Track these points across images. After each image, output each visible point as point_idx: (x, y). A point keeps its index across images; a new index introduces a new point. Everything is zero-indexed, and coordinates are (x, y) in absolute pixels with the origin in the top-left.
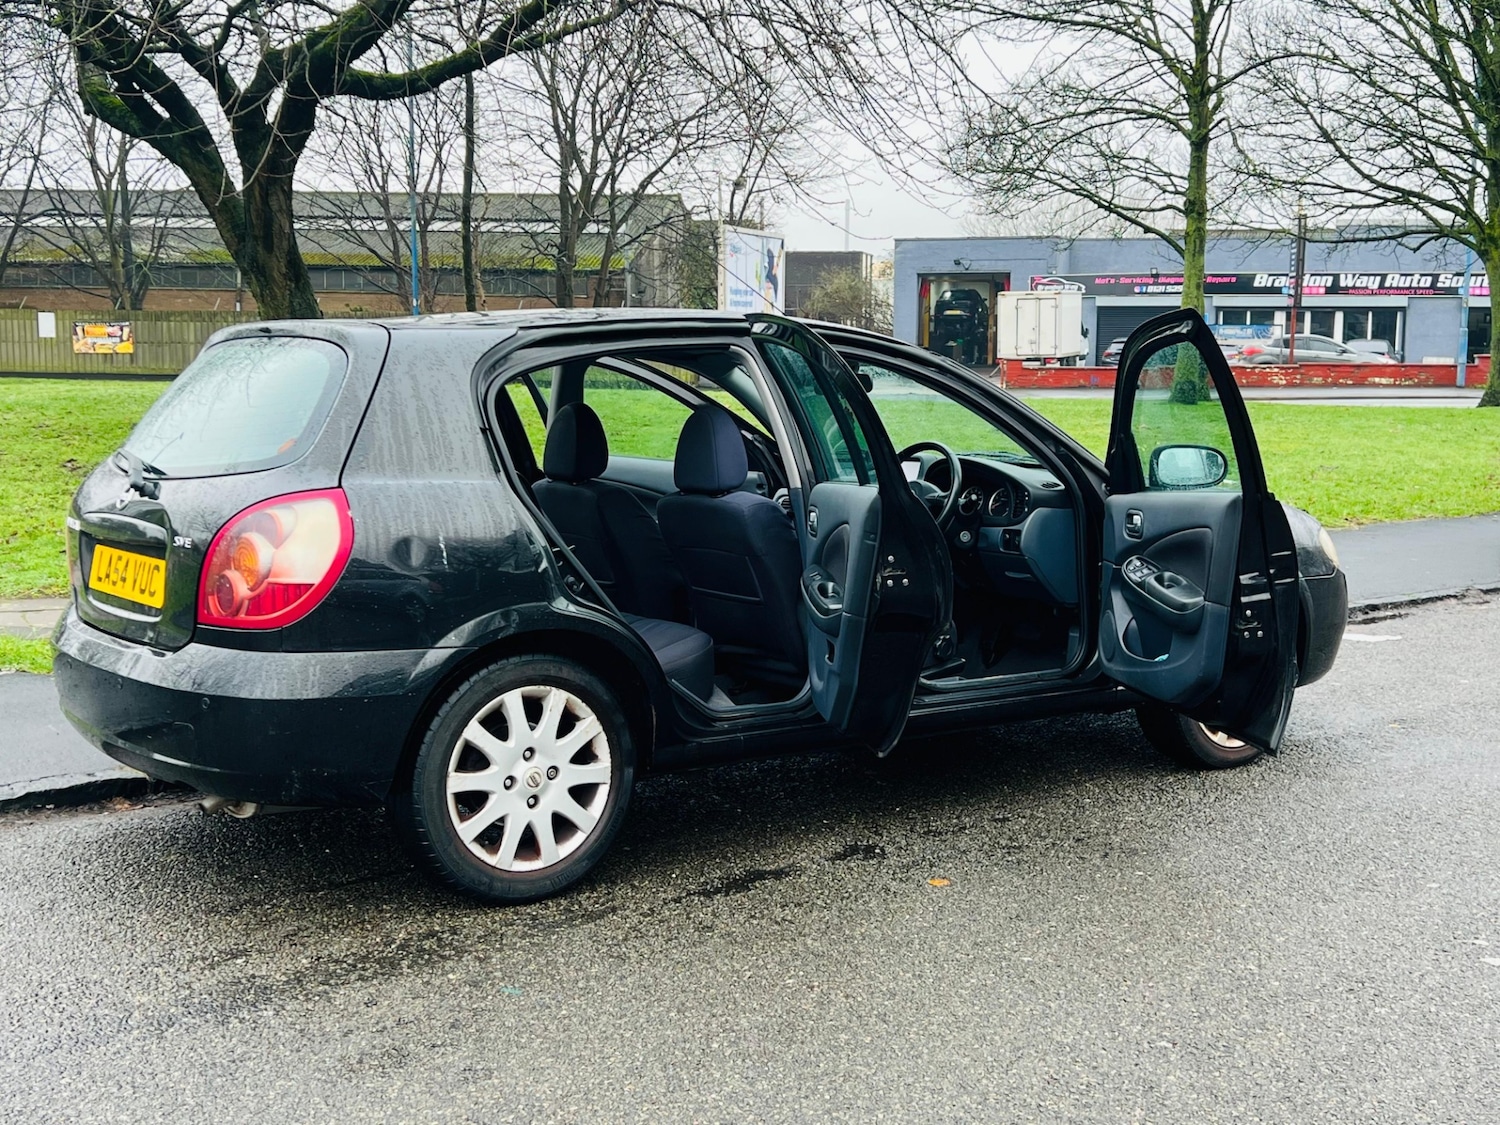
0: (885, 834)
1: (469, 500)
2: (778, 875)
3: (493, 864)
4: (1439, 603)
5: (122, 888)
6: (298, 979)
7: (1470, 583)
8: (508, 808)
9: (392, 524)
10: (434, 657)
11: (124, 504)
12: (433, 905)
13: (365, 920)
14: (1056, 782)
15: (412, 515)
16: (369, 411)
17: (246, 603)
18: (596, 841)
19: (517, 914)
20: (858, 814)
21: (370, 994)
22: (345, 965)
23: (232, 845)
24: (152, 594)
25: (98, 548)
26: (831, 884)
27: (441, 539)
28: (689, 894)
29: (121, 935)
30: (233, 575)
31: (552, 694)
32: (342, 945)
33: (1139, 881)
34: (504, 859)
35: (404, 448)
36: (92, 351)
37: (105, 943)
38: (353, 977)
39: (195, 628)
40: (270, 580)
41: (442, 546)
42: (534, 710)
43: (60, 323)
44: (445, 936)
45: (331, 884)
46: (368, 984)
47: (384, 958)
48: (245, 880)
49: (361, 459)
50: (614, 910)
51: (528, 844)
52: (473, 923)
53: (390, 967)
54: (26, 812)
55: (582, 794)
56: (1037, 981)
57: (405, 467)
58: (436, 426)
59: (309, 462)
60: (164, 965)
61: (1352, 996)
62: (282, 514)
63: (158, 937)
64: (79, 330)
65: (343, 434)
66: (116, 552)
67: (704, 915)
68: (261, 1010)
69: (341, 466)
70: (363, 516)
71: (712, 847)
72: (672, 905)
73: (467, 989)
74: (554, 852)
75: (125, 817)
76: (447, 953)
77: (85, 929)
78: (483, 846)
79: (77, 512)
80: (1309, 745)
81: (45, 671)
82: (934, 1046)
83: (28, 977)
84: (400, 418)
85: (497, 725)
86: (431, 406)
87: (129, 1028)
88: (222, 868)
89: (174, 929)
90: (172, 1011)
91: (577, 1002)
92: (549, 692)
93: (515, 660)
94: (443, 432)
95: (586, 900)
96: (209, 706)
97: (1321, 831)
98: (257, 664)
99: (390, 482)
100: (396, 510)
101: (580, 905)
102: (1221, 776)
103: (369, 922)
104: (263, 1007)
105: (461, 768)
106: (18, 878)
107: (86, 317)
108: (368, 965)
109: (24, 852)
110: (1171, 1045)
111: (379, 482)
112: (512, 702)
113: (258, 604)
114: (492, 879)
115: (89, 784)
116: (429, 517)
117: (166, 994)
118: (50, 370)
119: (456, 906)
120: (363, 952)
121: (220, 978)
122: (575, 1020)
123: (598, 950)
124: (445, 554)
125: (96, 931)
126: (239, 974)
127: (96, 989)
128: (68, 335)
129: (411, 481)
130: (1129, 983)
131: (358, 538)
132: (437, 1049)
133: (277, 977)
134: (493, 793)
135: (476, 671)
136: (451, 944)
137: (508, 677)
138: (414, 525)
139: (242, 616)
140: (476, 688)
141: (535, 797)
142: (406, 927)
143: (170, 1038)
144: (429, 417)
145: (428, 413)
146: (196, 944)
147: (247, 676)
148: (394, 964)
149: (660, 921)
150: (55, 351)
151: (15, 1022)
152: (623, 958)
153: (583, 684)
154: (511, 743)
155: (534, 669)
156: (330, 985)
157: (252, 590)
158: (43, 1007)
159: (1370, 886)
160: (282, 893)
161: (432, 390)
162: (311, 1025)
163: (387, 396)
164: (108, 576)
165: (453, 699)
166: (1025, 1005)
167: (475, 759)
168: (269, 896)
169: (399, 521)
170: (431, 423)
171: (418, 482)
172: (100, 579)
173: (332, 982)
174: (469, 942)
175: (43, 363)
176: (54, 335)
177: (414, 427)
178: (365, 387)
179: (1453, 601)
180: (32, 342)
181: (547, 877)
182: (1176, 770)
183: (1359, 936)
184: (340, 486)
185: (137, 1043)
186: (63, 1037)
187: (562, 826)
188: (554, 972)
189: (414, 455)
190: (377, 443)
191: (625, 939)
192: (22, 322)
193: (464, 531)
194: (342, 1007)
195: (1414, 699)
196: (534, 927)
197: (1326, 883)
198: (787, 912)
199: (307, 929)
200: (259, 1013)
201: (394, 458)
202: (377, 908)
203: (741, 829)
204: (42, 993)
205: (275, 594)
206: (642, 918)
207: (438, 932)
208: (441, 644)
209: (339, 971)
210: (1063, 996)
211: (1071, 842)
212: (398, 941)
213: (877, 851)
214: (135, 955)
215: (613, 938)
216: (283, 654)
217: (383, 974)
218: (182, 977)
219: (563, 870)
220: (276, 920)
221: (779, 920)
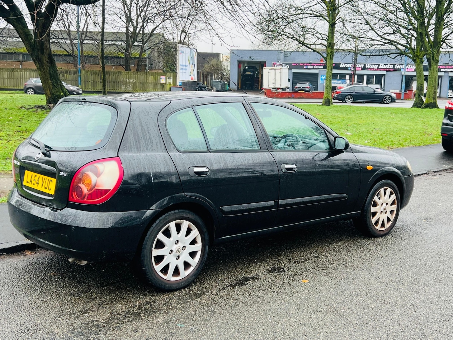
0: (282, 263)
1: (159, 160)
2: (253, 279)
3: (166, 279)
4: (422, 176)
5: (38, 286)
6: (108, 321)
7: (430, 169)
8: (170, 260)
9: (136, 169)
10: (149, 212)
11: (38, 159)
12: (145, 291)
13: (124, 298)
14: (329, 243)
15: (142, 166)
16: (126, 130)
17: (87, 195)
18: (197, 270)
19: (173, 295)
20: (271, 255)
21: (134, 327)
22: (122, 316)
23: (71, 269)
24: (50, 190)
25: (26, 172)
26: (271, 282)
27: (151, 174)
28: (227, 286)
29: (43, 305)
30: (81, 185)
31: (184, 222)
32: (119, 308)
33: (367, 280)
34: (169, 277)
35: (138, 143)
37: (39, 308)
38: (126, 320)
39: (68, 203)
40: (96, 188)
41: (152, 176)
42: (178, 228)
44: (152, 304)
45: (108, 284)
46: (132, 323)
47: (135, 312)
48: (79, 282)
49: (124, 147)
50: (204, 293)
51: (176, 272)
52: (161, 299)
53: (137, 316)
55: (193, 254)
56: (349, 319)
57: (138, 150)
58: (148, 135)
59: (107, 148)
60: (61, 317)
61: (447, 322)
62: (100, 166)
63: (56, 305)
65: (118, 138)
66: (34, 174)
67: (234, 294)
69: (118, 149)
70: (126, 166)
71: (229, 268)
72: (223, 291)
73: (166, 325)
74: (184, 274)
75: (29, 258)
76: (155, 310)
77: (30, 303)
78: (162, 273)
79: (16, 158)
83: (16, 322)
84: (136, 133)
85: (167, 233)
86: (146, 128)
88: (70, 277)
89: (61, 302)
90: (69, 335)
91: (203, 329)
92: (183, 222)
93: (173, 212)
94: (150, 137)
95: (194, 289)
96: (74, 230)
97: (416, 260)
98: (91, 216)
99: (134, 155)
100: (137, 164)
101: (193, 291)
102: (379, 240)
103: (126, 299)
104: (99, 333)
105: (156, 248)
106: (2, 282)
108: (130, 316)
111: (130, 154)
112: (172, 225)
113: (91, 196)
114: (165, 284)
115: (18, 246)
116: (147, 166)
117: (65, 328)
119: (152, 292)
120: (127, 310)
121: (82, 322)
122: (205, 337)
123: (204, 309)
124: (152, 179)
125: (34, 303)
126: (88, 320)
127: (41, 327)
129: (140, 154)
130: (377, 319)
131: (125, 174)
133: (101, 321)
134: (166, 255)
135: (161, 216)
136: (155, 307)
137: (171, 218)
138: (143, 169)
139: (85, 200)
140: (161, 222)
141: (179, 256)
142: (138, 300)
145: (145, 131)
146: (70, 308)
147: (88, 220)
148: (139, 315)
149: (221, 297)
152: (213, 312)
153: (194, 219)
154: (171, 239)
155: (179, 215)
156: (120, 324)
157: (88, 191)
158: (24, 334)
159: (439, 281)
160: (93, 287)
161: (145, 123)
163: (132, 125)
164: (31, 181)
165: (154, 225)
166: (348, 328)
167: (160, 245)
168: (89, 289)
169: (138, 168)
170: (146, 134)
171: (143, 154)
172: (28, 182)
173: (120, 322)
174: (161, 306)
177: (141, 136)
178: (125, 122)
179: (426, 175)
181: (182, 282)
182: (365, 238)
183: (441, 300)
184: (118, 156)
187: (187, 265)
188: (192, 318)
189: (141, 145)
190: (129, 141)
191: (212, 304)
193: (158, 171)
194: (126, 333)
195: (427, 211)
196: (181, 300)
197: (425, 280)
198: (260, 293)
199: (106, 302)
200: (99, 335)
201: (135, 146)
202: (126, 293)
203: (236, 261)
204: (23, 329)
205: (97, 193)
206: (215, 296)
207: (149, 302)
208: (151, 208)
209: (121, 318)
210: (358, 325)
211: (341, 265)
212: (137, 306)
213: (282, 269)
214: (50, 313)
215: (208, 304)
216: (100, 213)
217: (136, 319)
218: (68, 321)
219: (187, 280)
220: (94, 298)
221: (259, 296)
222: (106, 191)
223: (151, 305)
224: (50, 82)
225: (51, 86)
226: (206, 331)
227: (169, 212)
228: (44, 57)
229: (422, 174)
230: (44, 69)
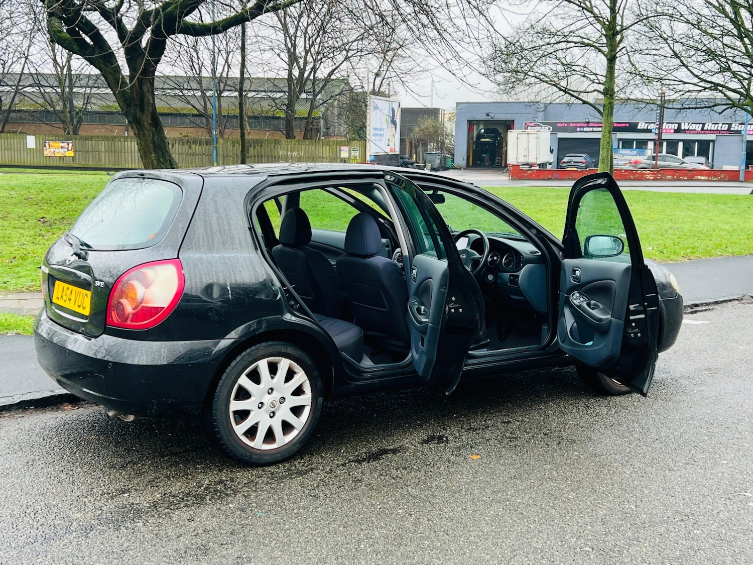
0: (448, 429)
1: (242, 264)
2: (394, 451)
3: (252, 446)
4: (729, 303)
5: (68, 453)
6: (155, 505)
7: (745, 292)
8: (260, 418)
9: (204, 277)
10: (224, 343)
11: (70, 262)
12: (222, 465)
13: (188, 473)
14: (535, 401)
15: (214, 273)
16: (193, 220)
17: (131, 315)
18: (303, 434)
19: (264, 471)
20: (435, 418)
21: (191, 515)
22: (178, 498)
23: (122, 430)
24: (84, 308)
25: (57, 282)
26: (421, 457)
27: (228, 284)
28: (350, 462)
29: (67, 480)
30: (124, 301)
31: (283, 361)
32: (177, 487)
33: (576, 458)
34: (258, 443)
35: (210, 238)
36: (53, 155)
37: (59, 484)
38: (182, 505)
39: (105, 327)
40: (143, 305)
41: (229, 288)
42: (273, 369)
43: (38, 141)
44: (228, 483)
45: (171, 453)
46: (190, 509)
47: (198, 495)
48: (128, 450)
49: (189, 244)
50: (312, 470)
51: (270, 436)
52: (242, 476)
53: (200, 499)
54: (20, 410)
55: (297, 411)
56: (524, 513)
57: (211, 248)
58: (226, 227)
59: (163, 245)
60: (89, 497)
61: (682, 524)
62: (149, 272)
63: (85, 481)
64: (47, 144)
65: (180, 231)
66: (66, 285)
67: (357, 474)
68: (136, 522)
69: (178, 247)
70: (189, 274)
71: (362, 435)
72: (341, 468)
73: (239, 513)
74: (282, 440)
75: (68, 414)
76: (229, 492)
77: (49, 476)
78: (247, 437)
80: (662, 382)
81: (29, 334)
82: (472, 549)
83: (21, 502)
84: (208, 223)
85: (255, 377)
86: (224, 217)
87: (71, 531)
88: (117, 443)
89: (93, 477)
90: (92, 522)
91: (293, 521)
92: (281, 360)
93: (264, 344)
94: (229, 230)
95: (298, 464)
96: (112, 367)
97: (668, 431)
98: (136, 347)
99: (203, 256)
100: (206, 270)
101: (295, 466)
102: (618, 399)
103: (190, 475)
104: (137, 521)
105: (237, 398)
106: (16, 447)
107: (51, 138)
108: (189, 499)
109: (19, 433)
110: (591, 550)
111: (197, 255)
112: (263, 365)
113: (137, 317)
114: (252, 454)
115: (51, 396)
116: (222, 273)
117: (89, 513)
118: (32, 165)
119: (233, 466)
120: (187, 491)
121: (116, 505)
122: (292, 531)
123: (304, 492)
124: (230, 292)
125: (55, 477)
126: (125, 503)
127: (55, 510)
128: (41, 147)
129: (213, 255)
130: (570, 515)
131: (187, 284)
132: (224, 546)
133: (145, 504)
134: (253, 410)
135: (245, 350)
136: (231, 487)
137: (261, 353)
138: (215, 278)
139: (129, 322)
140: (245, 358)
141: (274, 413)
142: (208, 478)
143: (91, 537)
144: (223, 222)
145: (222, 220)
146: (104, 485)
147: (131, 353)
148: (203, 498)
149: (335, 476)
150: (35, 155)
151: (14, 527)
152: (316, 497)
153: (298, 356)
154: (262, 385)
155: (273, 349)
156: (171, 509)
157: (133, 309)
158: (28, 519)
159: (693, 462)
160: (147, 457)
161: (224, 208)
162: (161, 531)
163: (202, 212)
164: (62, 297)
165: (233, 364)
166: (518, 526)
167: (243, 394)
168: (141, 460)
169: (207, 275)
170: (224, 225)
171: (217, 255)
172: (58, 298)
173: (172, 507)
174: (240, 486)
175: (29, 161)
176: (34, 147)
177: (215, 227)
178: (191, 207)
179: (736, 302)
180: (24, 150)
181: (279, 453)
182: (595, 396)
183: (687, 490)
184: (178, 258)
185: (75, 540)
186: (38, 535)
187: (287, 427)
188: (282, 504)
189: (215, 242)
190: (197, 236)
191: (318, 486)
192: (18, 140)
193: (240, 280)
194: (176, 522)
195: (716, 357)
196: (272, 479)
197: (670, 460)
198: (399, 472)
199: (159, 478)
200: (136, 524)
201: (205, 243)
202: (194, 467)
203: (376, 425)
204: (28, 511)
205: (146, 312)
206: (326, 475)
207: (224, 480)
208: (228, 337)
209: (175, 501)
210: (537, 522)
211: (542, 435)
212: (204, 486)
213: (444, 439)
214: (74, 491)
215: (312, 485)
216: (149, 342)
217: (197, 504)
218: (97, 503)
219: (287, 449)
220: (144, 472)
221: (395, 477)
222: (157, 310)
223: (225, 485)
224: (154, 155)
225: (155, 161)
226: (297, 523)
227: (257, 344)
228: (145, 117)
229: (730, 301)
230: (144, 135)
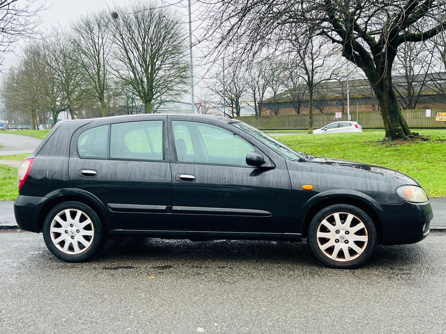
36: (441, 121)
43: (432, 112)
64: (437, 114)
107: (440, 110)
118: (429, 127)
128: (434, 116)
150: (430, 121)
175: (427, 125)
176: (430, 116)
180: (424, 118)
192: (421, 112)
224: (389, 117)
225: (389, 120)
228: (384, 94)
230: (384, 105)
